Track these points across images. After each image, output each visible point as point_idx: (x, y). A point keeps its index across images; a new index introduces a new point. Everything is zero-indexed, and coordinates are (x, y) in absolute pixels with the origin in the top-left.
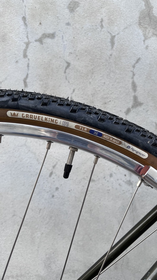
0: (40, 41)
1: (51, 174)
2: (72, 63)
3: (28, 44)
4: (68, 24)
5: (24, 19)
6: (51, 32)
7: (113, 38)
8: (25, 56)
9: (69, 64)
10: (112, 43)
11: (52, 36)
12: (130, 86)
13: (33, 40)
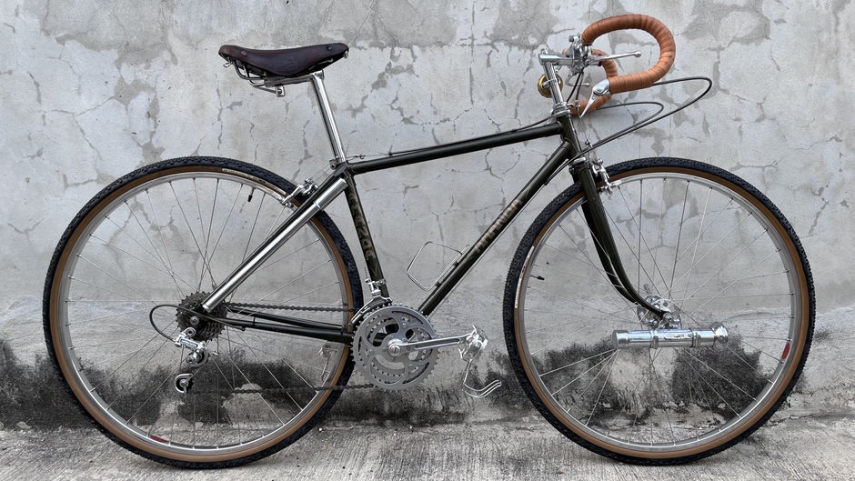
0: (231, 107)
1: (241, 210)
2: (255, 124)
3: (221, 110)
4: (252, 94)
5: (218, 91)
6: (239, 100)
7: (287, 104)
8: (219, 119)
9: (253, 126)
10: (287, 109)
11: (240, 104)
12: (302, 142)
13: (225, 107)
